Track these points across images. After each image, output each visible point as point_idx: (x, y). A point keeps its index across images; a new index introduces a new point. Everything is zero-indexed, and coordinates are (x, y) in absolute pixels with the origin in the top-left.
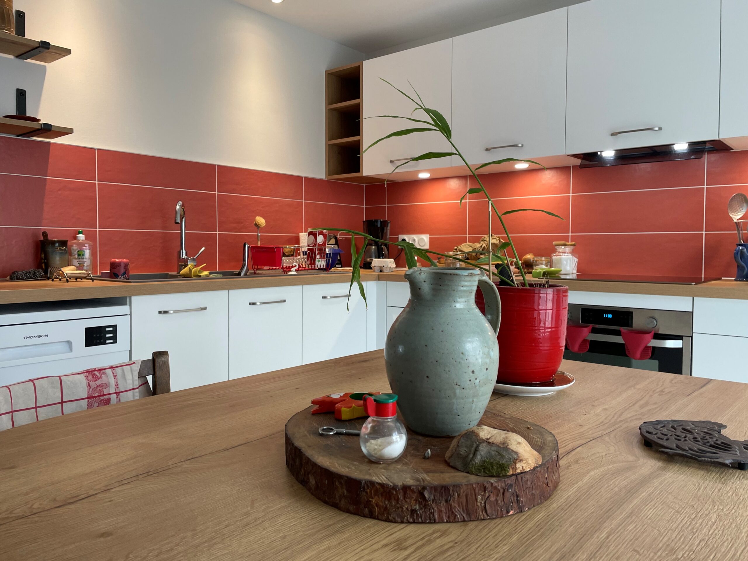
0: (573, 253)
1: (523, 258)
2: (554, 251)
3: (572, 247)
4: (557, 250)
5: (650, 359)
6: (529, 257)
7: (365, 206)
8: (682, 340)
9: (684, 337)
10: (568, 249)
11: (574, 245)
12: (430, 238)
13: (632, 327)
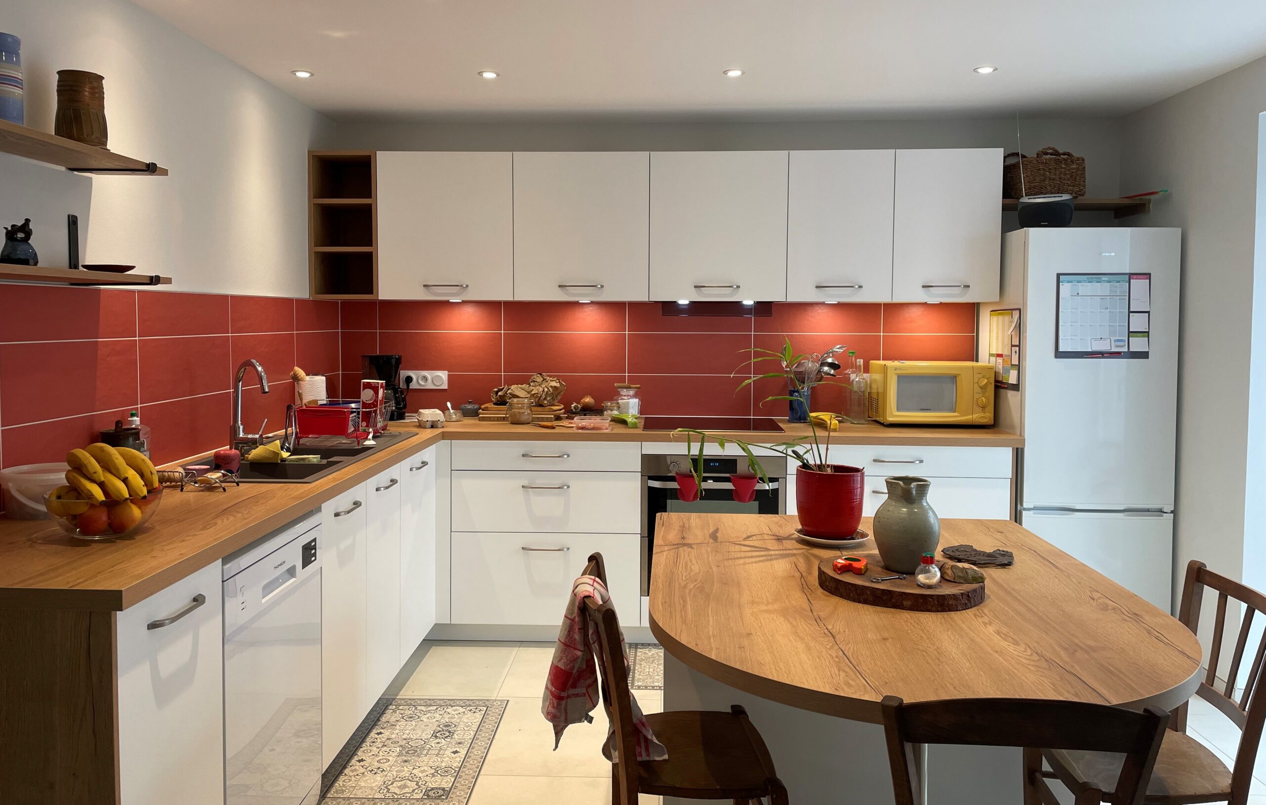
0: (635, 396)
1: (582, 400)
2: (619, 394)
3: (636, 390)
4: (619, 392)
5: (754, 501)
6: (588, 400)
7: (340, 330)
8: (778, 481)
9: (780, 479)
10: (632, 393)
11: (639, 388)
12: (448, 374)
13: (736, 473)
